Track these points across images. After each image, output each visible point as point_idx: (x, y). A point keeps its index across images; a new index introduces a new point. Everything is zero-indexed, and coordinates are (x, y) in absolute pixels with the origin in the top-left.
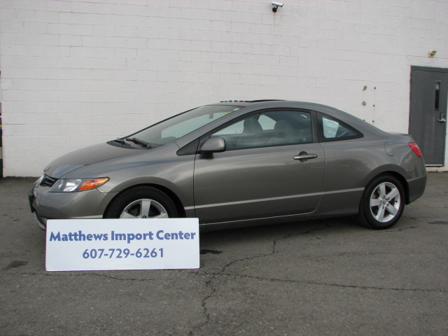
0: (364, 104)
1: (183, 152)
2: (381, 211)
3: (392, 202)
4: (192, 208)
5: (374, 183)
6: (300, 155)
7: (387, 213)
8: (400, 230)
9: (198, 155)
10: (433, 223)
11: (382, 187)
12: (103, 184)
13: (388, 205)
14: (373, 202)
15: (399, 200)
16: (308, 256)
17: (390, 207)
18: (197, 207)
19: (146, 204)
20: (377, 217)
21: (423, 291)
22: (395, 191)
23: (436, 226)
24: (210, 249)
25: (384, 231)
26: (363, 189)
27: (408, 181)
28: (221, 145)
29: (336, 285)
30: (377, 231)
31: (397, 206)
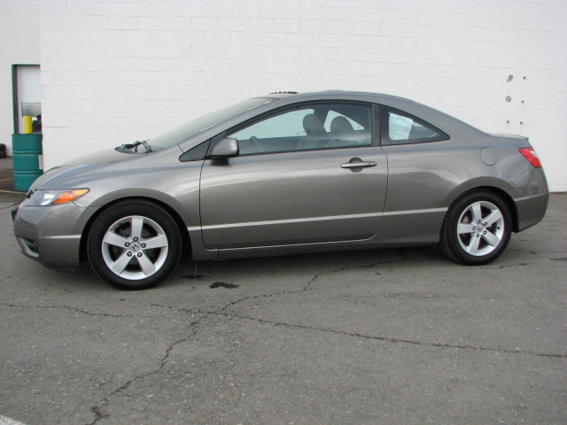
0: (509, 99)
1: (187, 157)
2: (475, 241)
3: (493, 229)
4: (199, 228)
5: (463, 201)
6: (350, 162)
7: (483, 243)
8: (501, 267)
9: (208, 162)
10: (556, 259)
11: (476, 207)
12: (82, 196)
13: (485, 232)
14: (462, 228)
15: (502, 226)
16: (346, 296)
17: (489, 236)
18: (204, 228)
19: (137, 222)
20: (468, 249)
21: (475, 349)
22: (496, 215)
23: (558, 263)
24: (224, 281)
25: (477, 268)
26: (446, 209)
27: (515, 200)
28: (234, 148)
29: (358, 335)
30: (467, 268)
31: (500, 234)
